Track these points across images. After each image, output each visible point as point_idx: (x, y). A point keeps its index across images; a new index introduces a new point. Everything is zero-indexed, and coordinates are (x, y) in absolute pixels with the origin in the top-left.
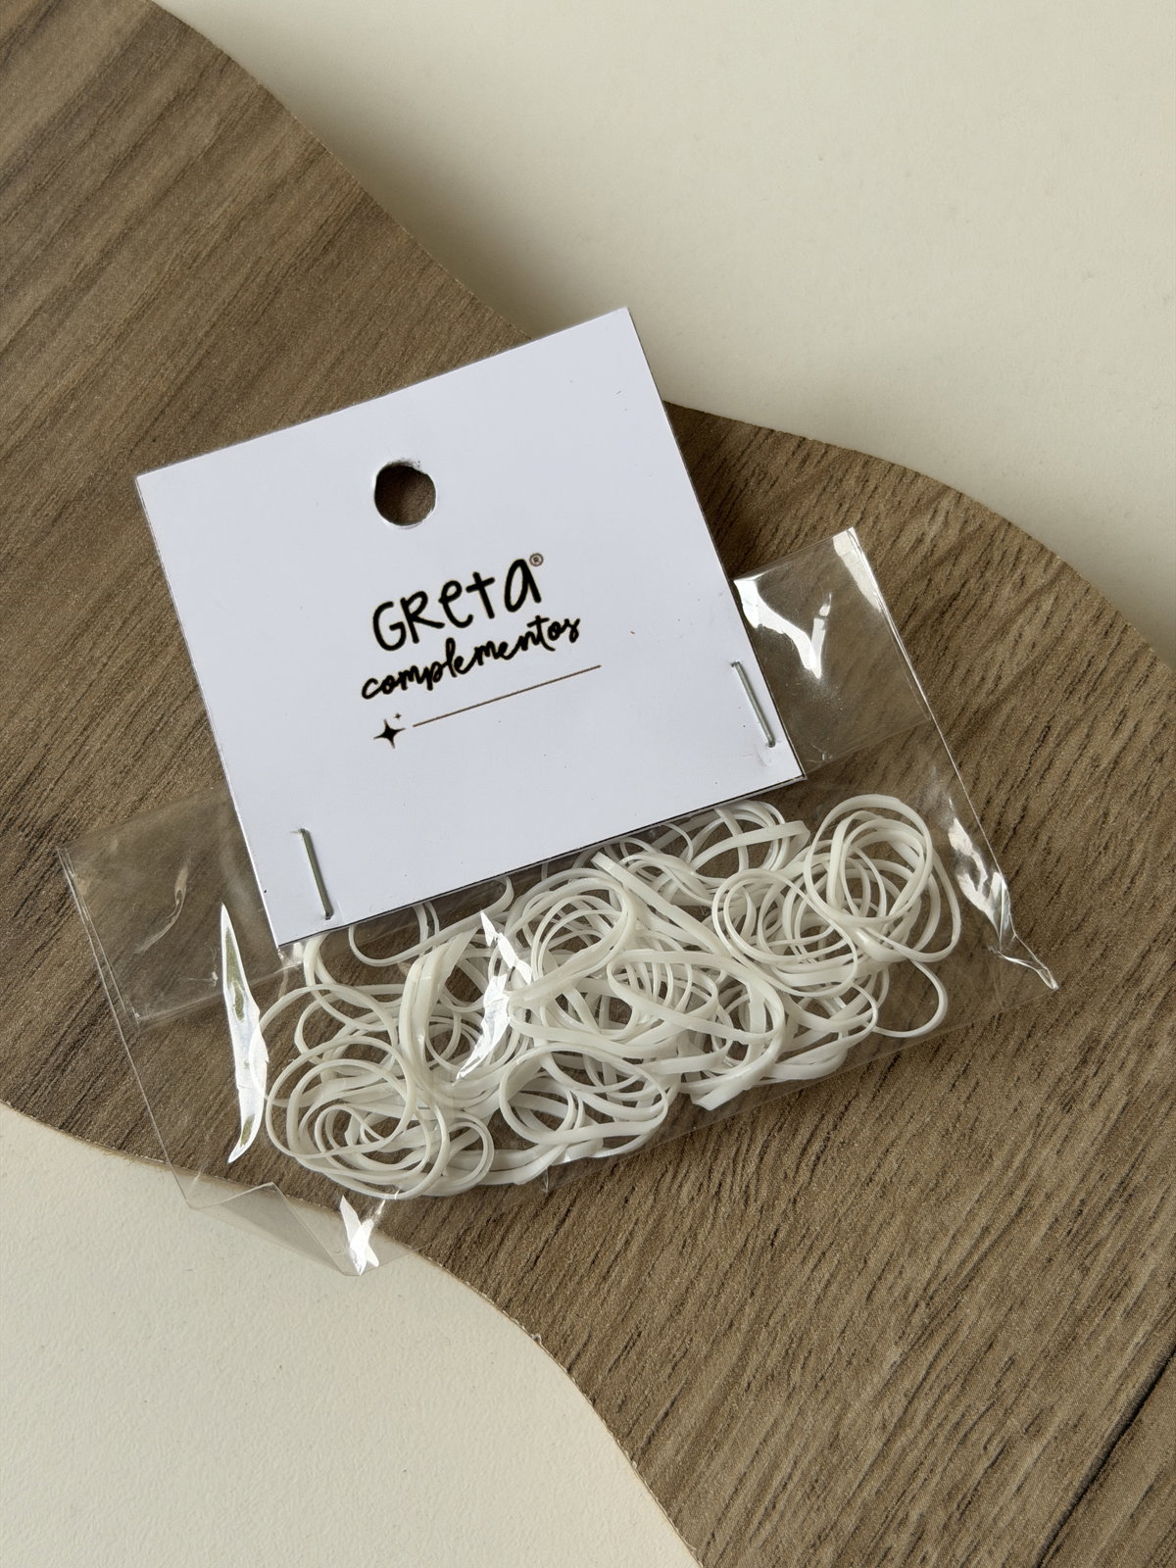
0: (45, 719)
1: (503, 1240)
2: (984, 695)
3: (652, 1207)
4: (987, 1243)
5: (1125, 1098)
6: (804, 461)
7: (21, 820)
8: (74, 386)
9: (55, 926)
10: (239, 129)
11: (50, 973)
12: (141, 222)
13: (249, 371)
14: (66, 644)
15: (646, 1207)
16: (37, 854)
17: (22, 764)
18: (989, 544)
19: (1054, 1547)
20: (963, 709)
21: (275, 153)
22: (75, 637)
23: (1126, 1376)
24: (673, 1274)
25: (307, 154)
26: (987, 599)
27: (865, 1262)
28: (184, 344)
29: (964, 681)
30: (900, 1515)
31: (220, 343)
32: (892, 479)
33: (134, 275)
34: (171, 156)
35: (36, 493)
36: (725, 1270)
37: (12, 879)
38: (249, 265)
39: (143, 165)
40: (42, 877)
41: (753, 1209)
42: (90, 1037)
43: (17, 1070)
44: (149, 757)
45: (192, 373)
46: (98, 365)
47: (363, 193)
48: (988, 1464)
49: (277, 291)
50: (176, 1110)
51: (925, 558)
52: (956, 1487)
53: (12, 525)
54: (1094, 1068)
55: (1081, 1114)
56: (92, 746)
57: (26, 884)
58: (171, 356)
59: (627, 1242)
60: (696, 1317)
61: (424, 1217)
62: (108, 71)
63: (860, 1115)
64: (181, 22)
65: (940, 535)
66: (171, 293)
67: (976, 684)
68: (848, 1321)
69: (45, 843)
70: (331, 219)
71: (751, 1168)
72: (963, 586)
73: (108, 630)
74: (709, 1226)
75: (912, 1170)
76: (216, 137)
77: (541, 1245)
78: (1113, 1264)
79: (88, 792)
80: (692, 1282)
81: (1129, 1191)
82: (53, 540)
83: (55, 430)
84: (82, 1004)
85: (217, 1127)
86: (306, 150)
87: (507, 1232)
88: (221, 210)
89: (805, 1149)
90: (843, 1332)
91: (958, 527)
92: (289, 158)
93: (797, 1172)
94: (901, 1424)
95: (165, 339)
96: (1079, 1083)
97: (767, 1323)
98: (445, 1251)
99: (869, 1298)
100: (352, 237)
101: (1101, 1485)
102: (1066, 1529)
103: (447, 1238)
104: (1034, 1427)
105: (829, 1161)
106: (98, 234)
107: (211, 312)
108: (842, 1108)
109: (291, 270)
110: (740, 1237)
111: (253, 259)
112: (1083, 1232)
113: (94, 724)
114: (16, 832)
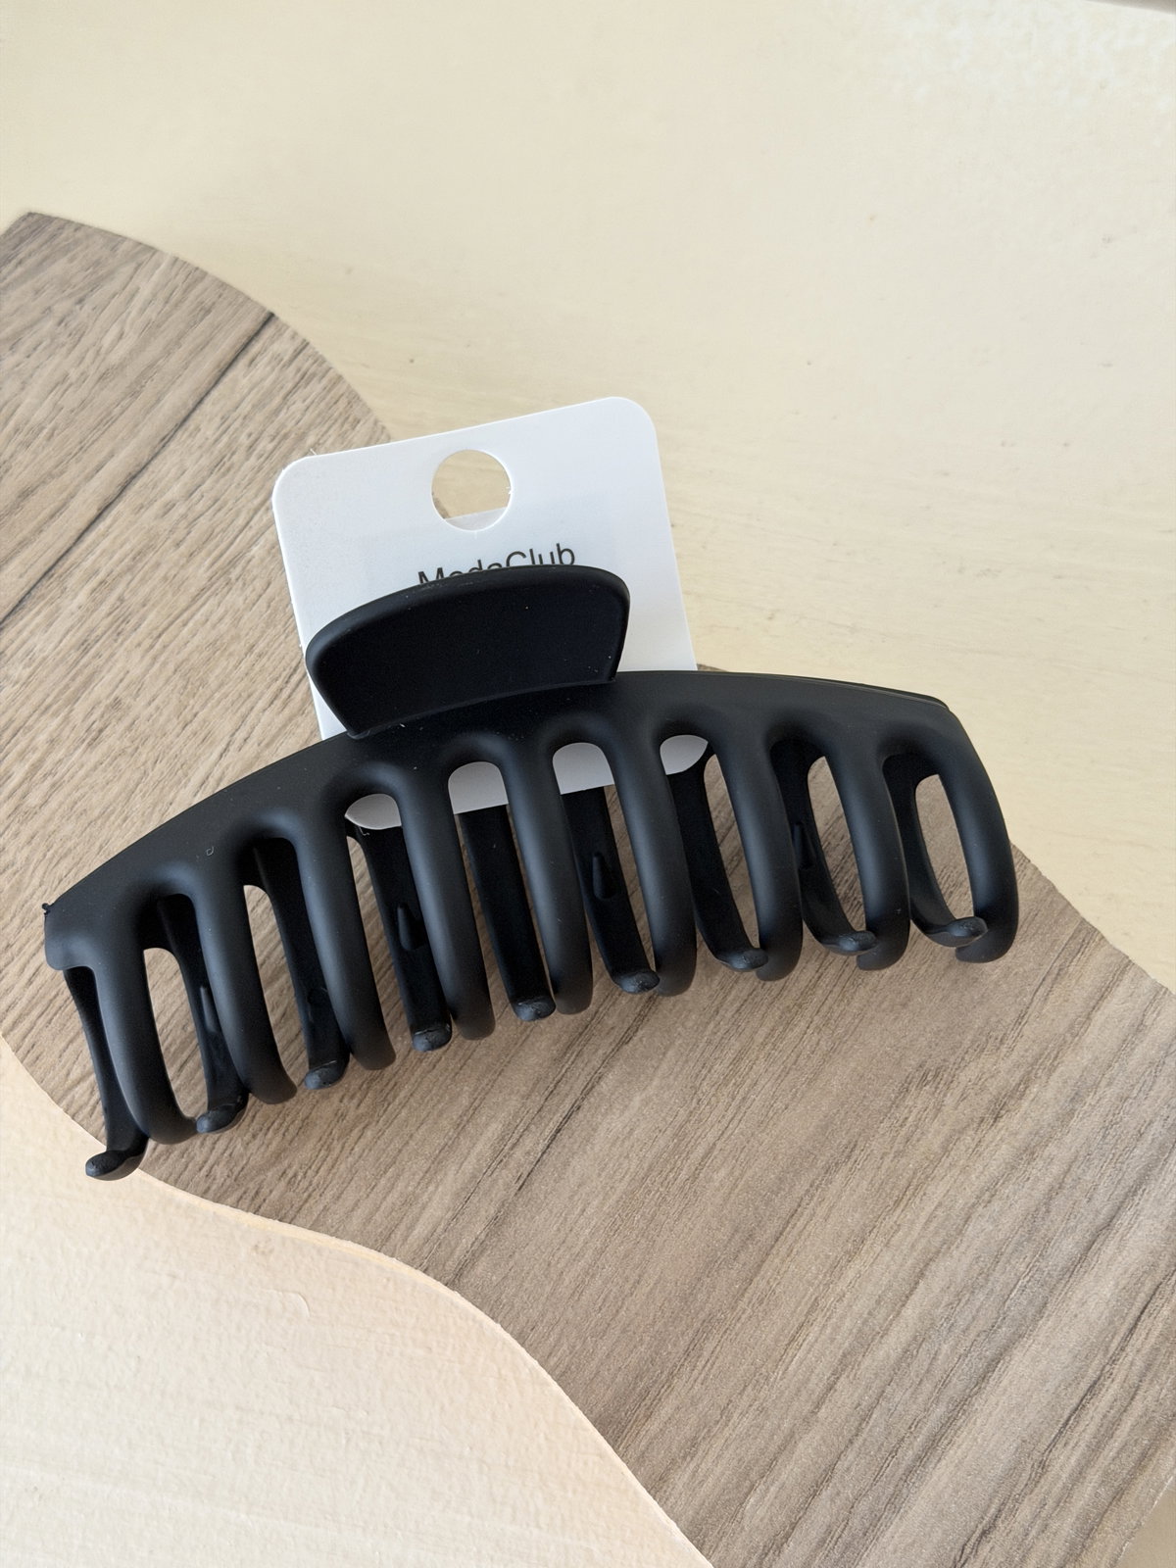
4: (185, 615)
5: (75, 706)
19: (166, 440)
23: (105, 535)
30: (262, 459)
48: (203, 487)
52: (224, 475)
54: (94, 726)
55: (108, 697)
78: (101, 603)
81: (83, 647)
94: (256, 511)
96: (106, 716)
101: (130, 474)
102: (157, 450)
104: (169, 507)
112: (119, 621)
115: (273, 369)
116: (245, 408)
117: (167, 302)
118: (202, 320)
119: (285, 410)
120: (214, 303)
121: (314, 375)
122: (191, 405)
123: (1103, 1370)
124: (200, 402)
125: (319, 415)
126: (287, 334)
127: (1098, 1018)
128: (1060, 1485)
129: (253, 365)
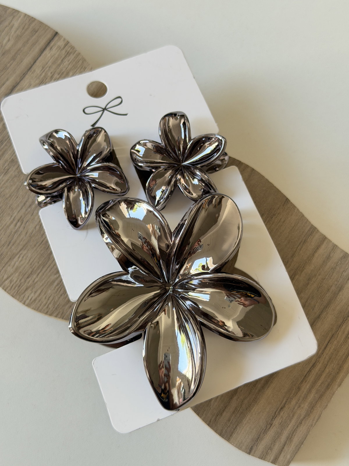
54: (6, 168)
91: (26, 296)
102: (22, 78)
115: (58, 51)
116: (50, 63)
117: (23, 29)
118: (35, 34)
119: (62, 65)
120: (38, 29)
121: (71, 53)
122: (32, 63)
123: (316, 360)
124: (35, 62)
125: (73, 66)
126: (62, 39)
127: (316, 255)
128: (304, 394)
129: (52, 49)
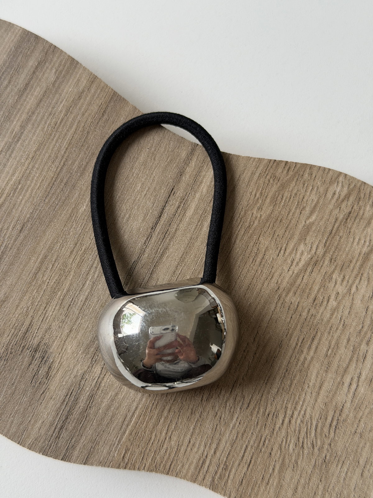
0: (30, 306)
1: (229, 475)
2: (366, 247)
3: (280, 455)
6: (288, 170)
7: (27, 346)
8: (19, 179)
9: (47, 384)
10: (63, 73)
11: (48, 402)
12: (33, 113)
13: (83, 164)
14: (33, 277)
15: (278, 455)
16: (35, 358)
17: (24, 325)
18: (359, 191)
20: (360, 254)
21: (79, 80)
22: (36, 274)
24: (292, 478)
25: (90, 79)
26: (361, 212)
27: (358, 462)
28: (57, 157)
29: (358, 243)
31: (70, 155)
32: (321, 172)
33: (34, 134)
34: (40, 86)
35: (11, 222)
36: (310, 474)
37: (28, 369)
38: (76, 124)
39: (30, 91)
40: (39, 366)
41: (316, 449)
42: (67, 424)
43: (42, 441)
44: (70, 315)
45: (62, 168)
46: (26, 169)
47: (113, 92)
49: (88, 133)
50: (103, 446)
51: (337, 200)
53: (5, 235)
56: (49, 314)
57: (33, 369)
58: (53, 163)
59: (273, 469)
60: (302, 492)
61: (199, 472)
62: (11, 57)
63: (348, 409)
64: (35, 35)
65: (341, 191)
66: (49, 138)
67: (363, 243)
68: (356, 485)
69: (37, 353)
70: (103, 103)
71: (313, 434)
72: (352, 208)
73: (47, 269)
74: (301, 458)
75: (370, 426)
76: (56, 77)
77: (243, 475)
79: (50, 332)
80: (299, 480)
82: (21, 238)
83: (15, 197)
84: (61, 412)
85: (119, 450)
86: (90, 77)
87: (230, 472)
88: (62, 105)
89: (330, 425)
90: (355, 489)
92: (84, 82)
93: (329, 433)
95: (50, 156)
97: (328, 490)
98: (209, 483)
99: (362, 475)
100: (112, 109)
103: (209, 479)
105: (340, 428)
106: (18, 120)
107: (65, 144)
108: (341, 407)
109: (92, 124)
110: (313, 461)
111: (77, 121)
113: (48, 305)
114: (26, 351)
